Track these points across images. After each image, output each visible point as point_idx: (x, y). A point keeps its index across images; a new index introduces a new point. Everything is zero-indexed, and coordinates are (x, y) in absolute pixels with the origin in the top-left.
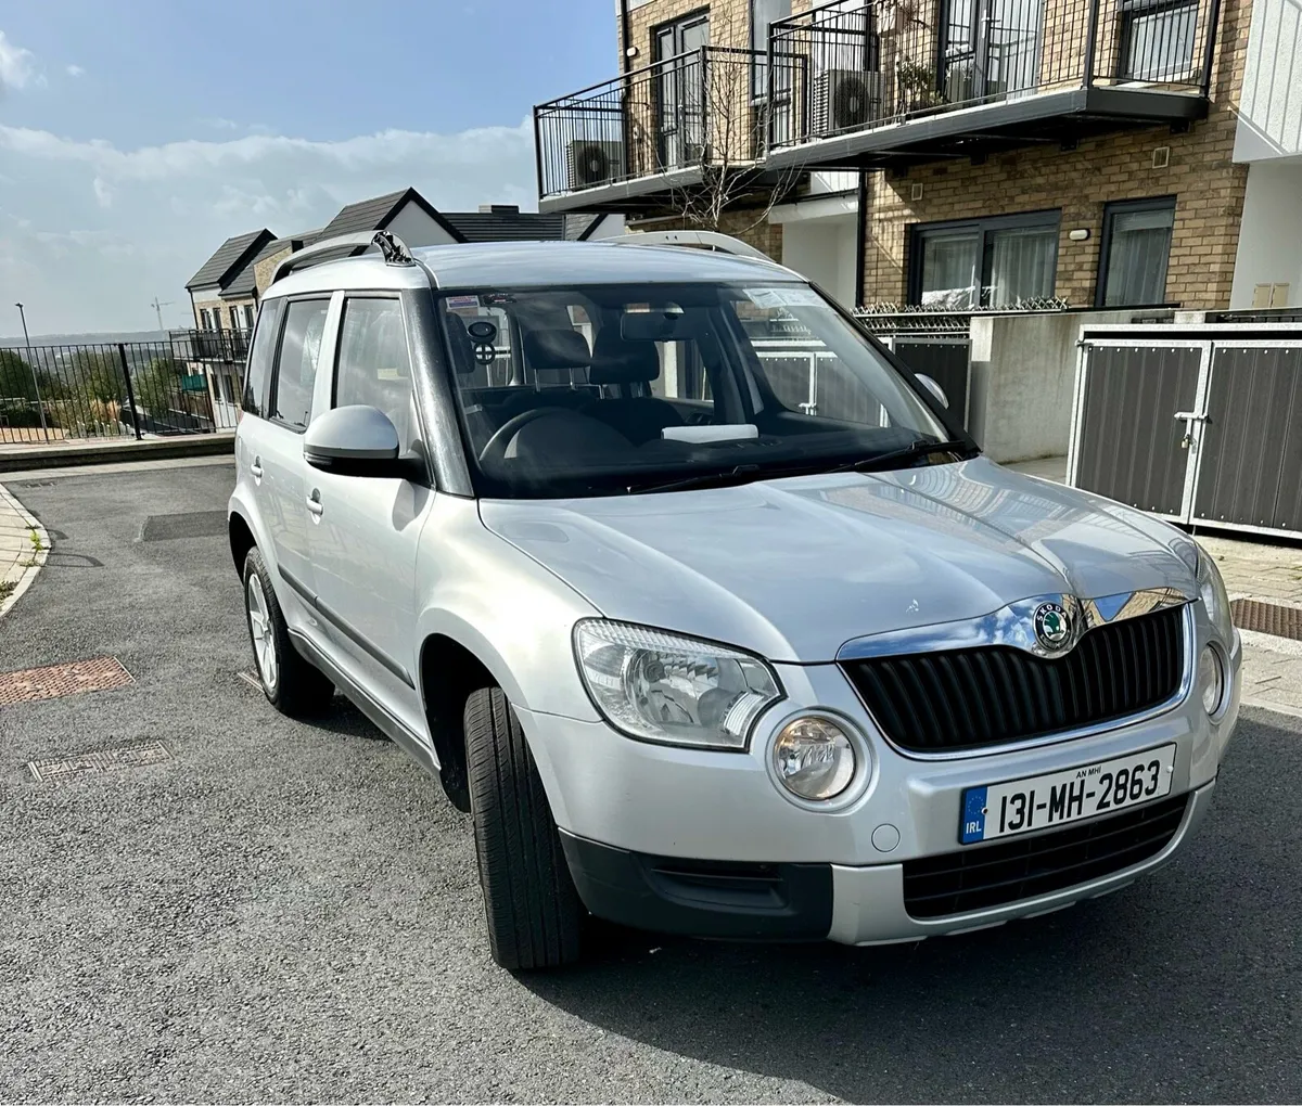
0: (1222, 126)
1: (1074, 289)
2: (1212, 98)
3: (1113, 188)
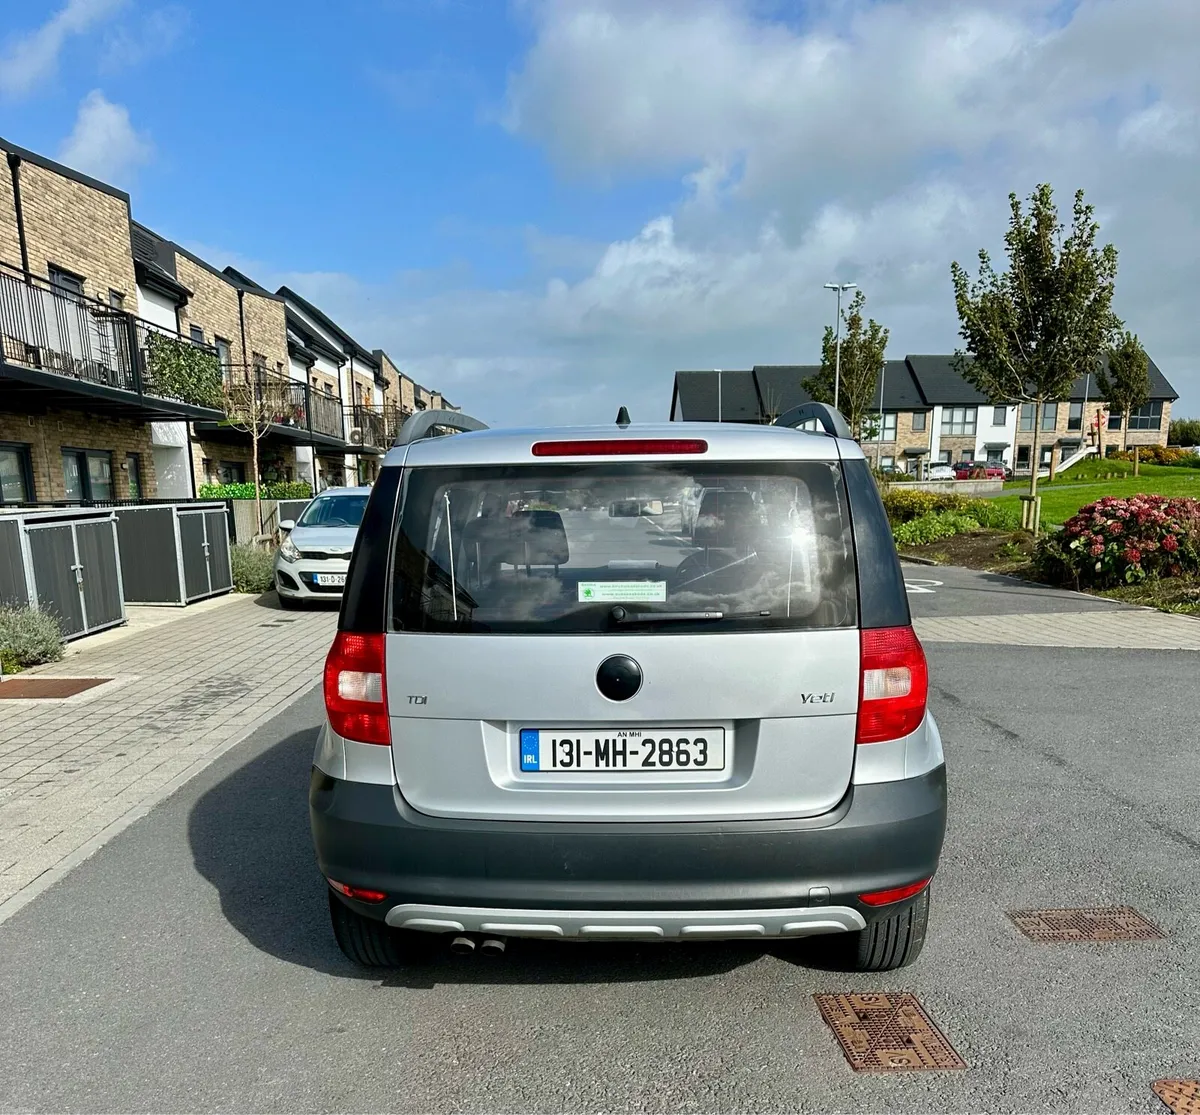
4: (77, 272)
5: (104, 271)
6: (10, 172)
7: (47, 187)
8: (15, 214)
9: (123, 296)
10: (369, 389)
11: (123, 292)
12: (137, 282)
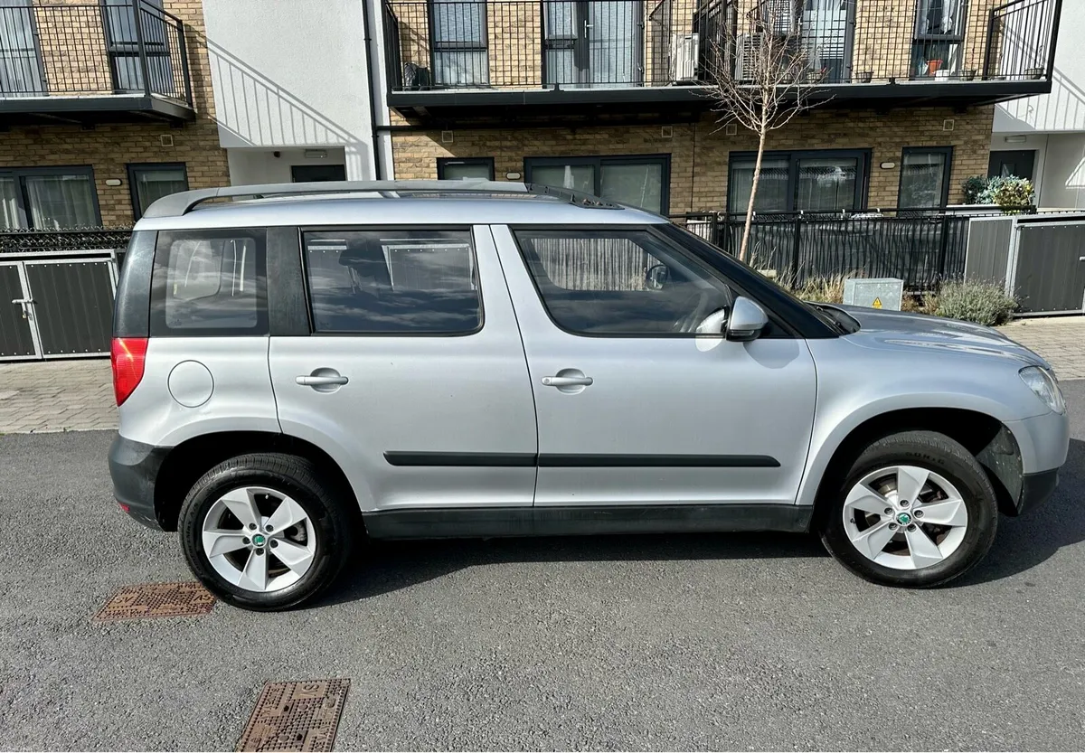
0: (207, 127)
1: (117, 216)
2: (196, 111)
3: (133, 155)
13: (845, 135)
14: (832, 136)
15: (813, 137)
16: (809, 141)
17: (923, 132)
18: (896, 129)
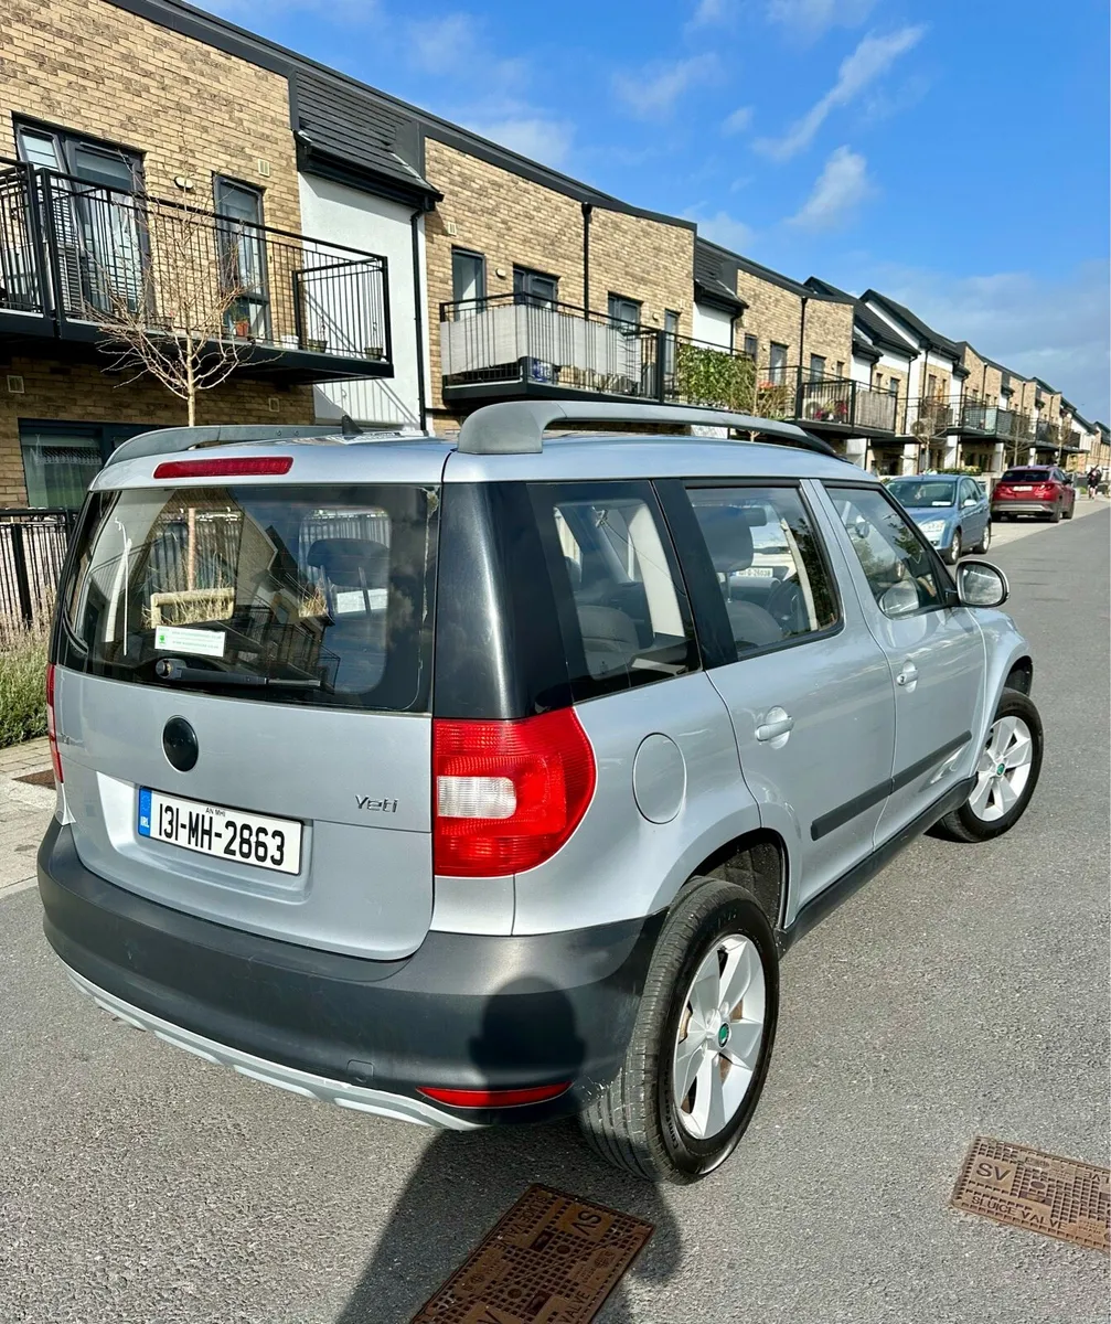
4: (635, 297)
5: (661, 293)
6: (583, 218)
7: (617, 226)
8: (583, 254)
9: (679, 314)
10: (944, 380)
11: (679, 310)
12: (696, 300)
13: (166, 406)
14: (152, 408)
15: (128, 406)
16: (124, 411)
17: (250, 410)
18: (222, 405)
